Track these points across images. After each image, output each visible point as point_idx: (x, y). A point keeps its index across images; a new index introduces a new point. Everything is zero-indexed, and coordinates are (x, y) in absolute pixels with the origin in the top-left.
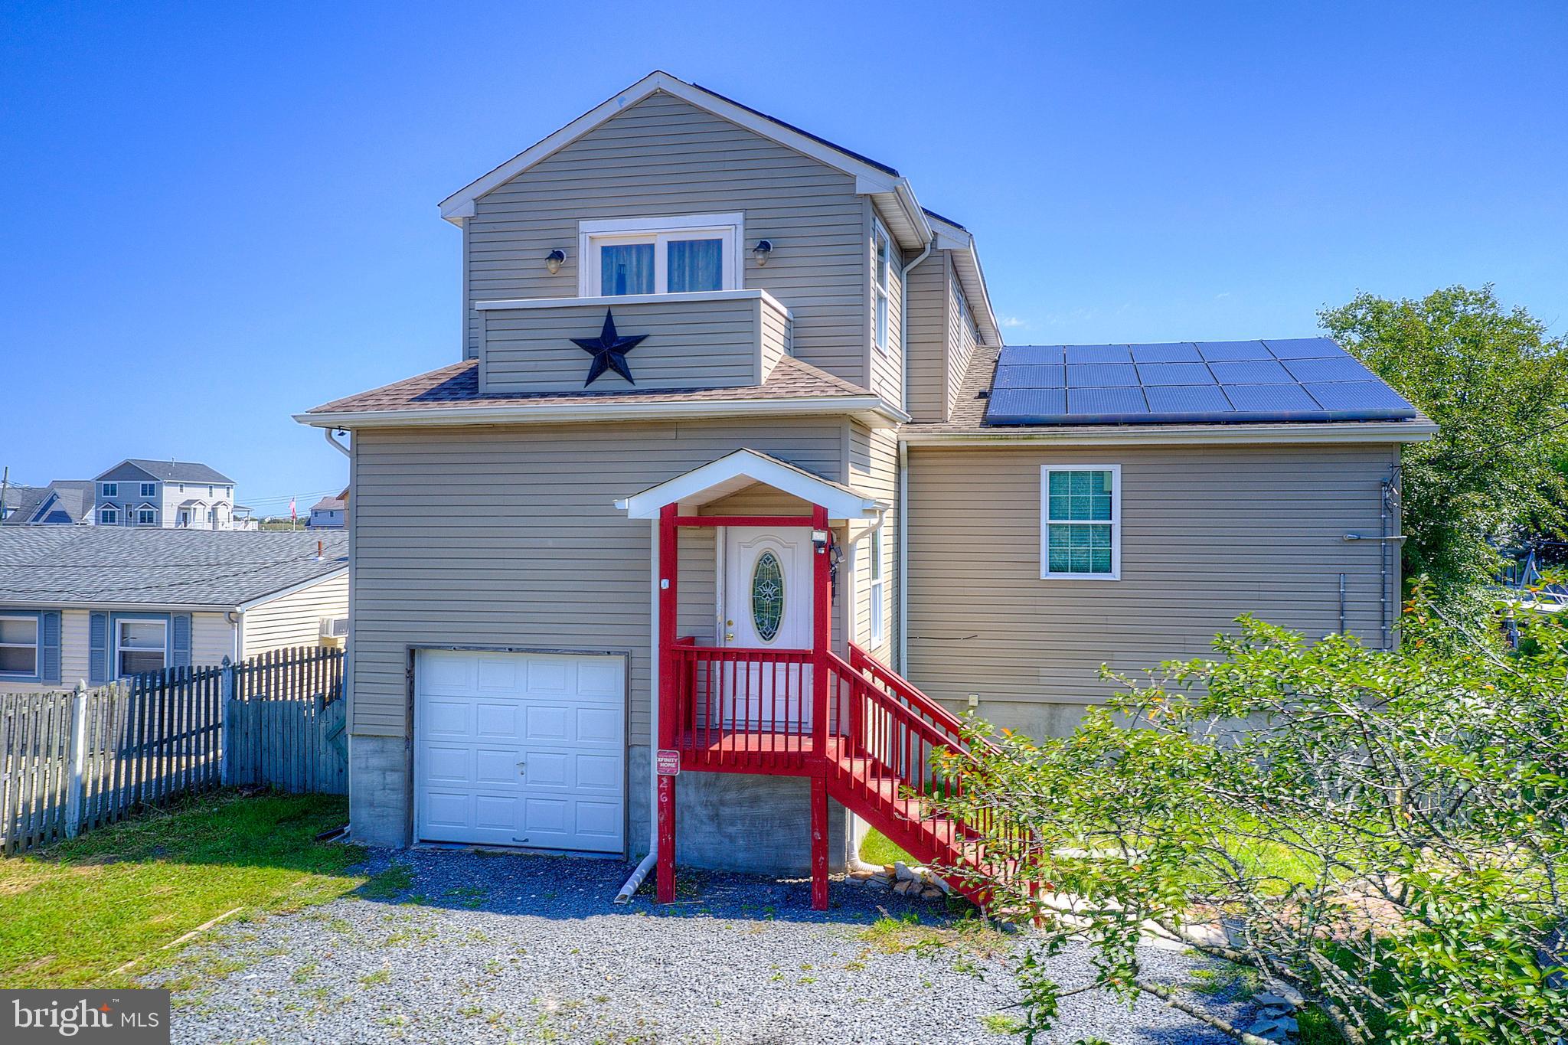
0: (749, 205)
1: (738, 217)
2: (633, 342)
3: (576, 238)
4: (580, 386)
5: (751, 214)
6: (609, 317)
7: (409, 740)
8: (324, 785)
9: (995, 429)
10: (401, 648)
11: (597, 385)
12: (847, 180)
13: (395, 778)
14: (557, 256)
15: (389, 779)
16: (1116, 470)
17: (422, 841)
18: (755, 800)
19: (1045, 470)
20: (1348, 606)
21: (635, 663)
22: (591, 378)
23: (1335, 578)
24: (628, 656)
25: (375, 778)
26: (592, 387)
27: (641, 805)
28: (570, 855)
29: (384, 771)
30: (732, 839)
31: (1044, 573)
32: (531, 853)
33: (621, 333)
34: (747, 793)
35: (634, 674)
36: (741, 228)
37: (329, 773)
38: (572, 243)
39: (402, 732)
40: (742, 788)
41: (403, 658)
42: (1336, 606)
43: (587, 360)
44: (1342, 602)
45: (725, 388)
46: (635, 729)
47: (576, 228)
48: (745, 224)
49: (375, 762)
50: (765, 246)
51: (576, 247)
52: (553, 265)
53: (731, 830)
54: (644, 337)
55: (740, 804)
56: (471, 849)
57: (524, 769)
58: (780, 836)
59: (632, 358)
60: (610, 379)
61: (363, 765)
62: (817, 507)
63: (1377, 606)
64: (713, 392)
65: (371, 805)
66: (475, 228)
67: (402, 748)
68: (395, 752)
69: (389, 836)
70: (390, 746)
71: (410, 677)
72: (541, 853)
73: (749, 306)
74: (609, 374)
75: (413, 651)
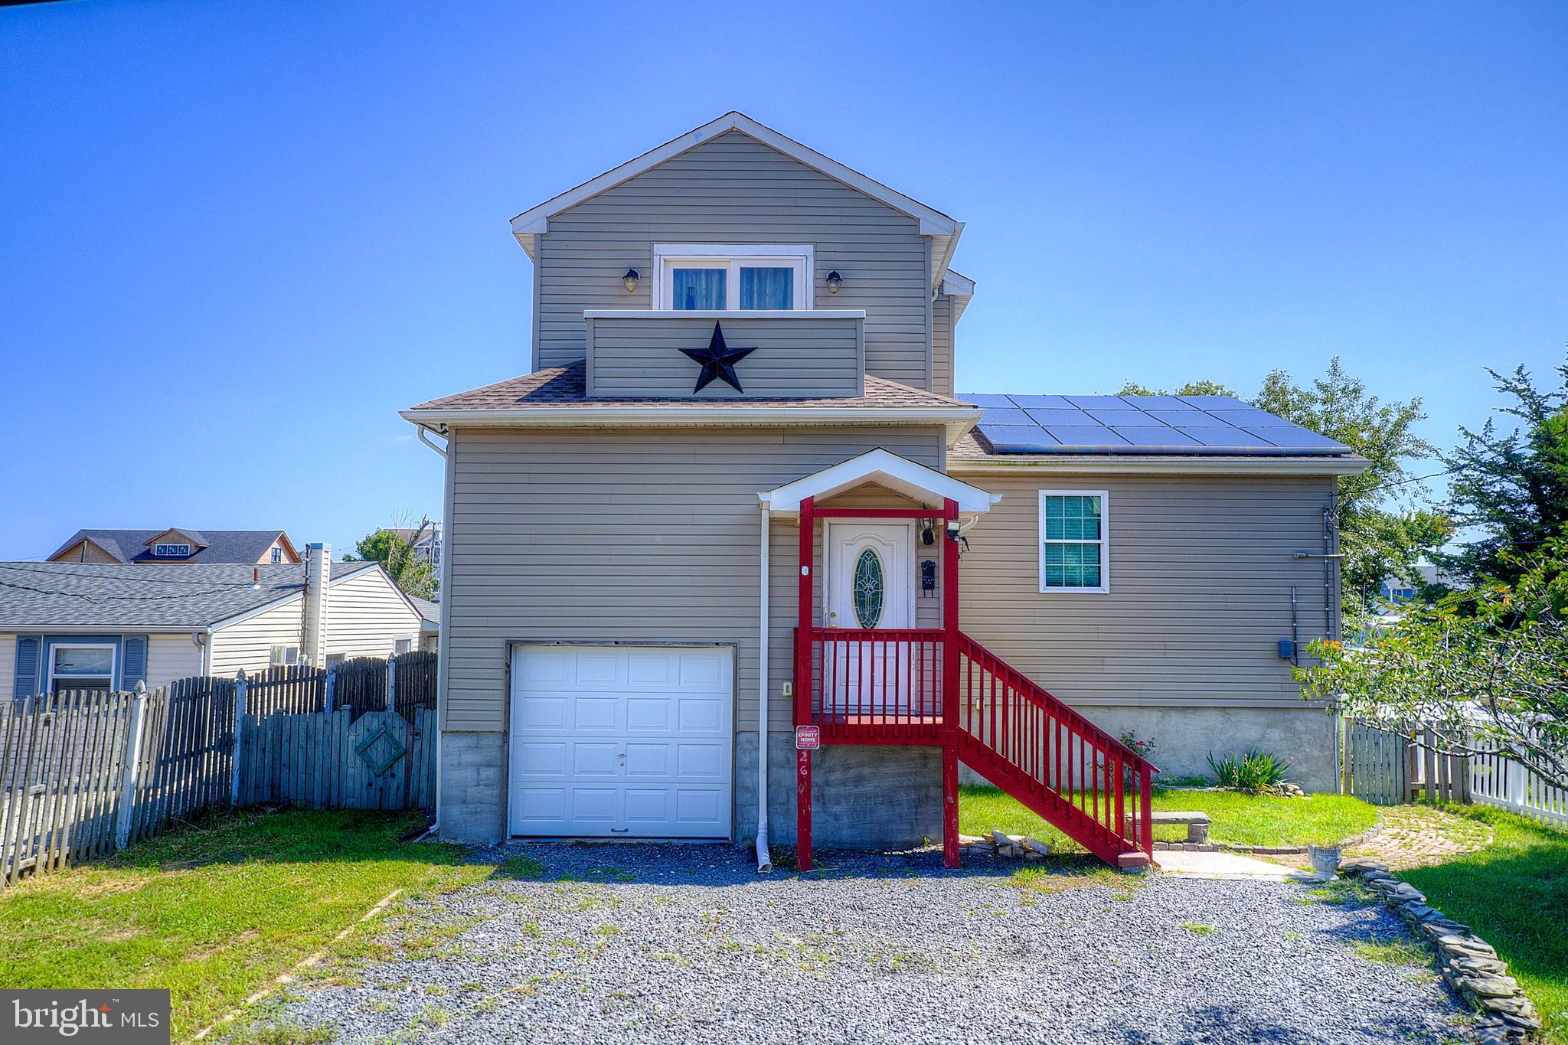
0: (818, 238)
1: (810, 248)
2: (741, 353)
3: (650, 259)
4: (690, 393)
5: (821, 247)
6: (718, 330)
7: (506, 734)
8: (350, 801)
9: (1002, 456)
10: (501, 645)
11: (705, 392)
12: (912, 222)
13: (491, 774)
14: (632, 274)
15: (484, 775)
16: (1104, 495)
17: (514, 837)
18: (859, 780)
19: (1043, 494)
20: (1299, 614)
21: (743, 653)
22: (700, 386)
23: (1288, 591)
24: (735, 645)
25: (469, 774)
26: (702, 393)
27: (747, 789)
28: (674, 841)
29: (478, 767)
30: (836, 817)
31: (1043, 588)
32: (635, 841)
33: (730, 344)
34: (852, 773)
35: (742, 664)
36: (811, 259)
37: (357, 787)
38: (645, 263)
39: (499, 727)
40: (847, 768)
41: (501, 653)
42: (1289, 614)
43: (696, 369)
44: (1294, 611)
45: (832, 398)
46: (742, 716)
47: (651, 251)
48: (815, 256)
49: (469, 758)
50: (834, 276)
51: (651, 268)
52: (630, 283)
53: (836, 809)
54: (753, 349)
55: (844, 783)
56: (573, 841)
57: (623, 760)
58: (883, 813)
59: (740, 368)
60: (718, 387)
61: (455, 762)
62: (947, 501)
63: (1322, 615)
64: (823, 401)
65: (464, 802)
66: (546, 245)
67: (499, 742)
68: (490, 747)
69: (483, 829)
70: (486, 741)
71: (508, 672)
72: (640, 840)
73: (851, 325)
74: (718, 382)
75: (511, 646)
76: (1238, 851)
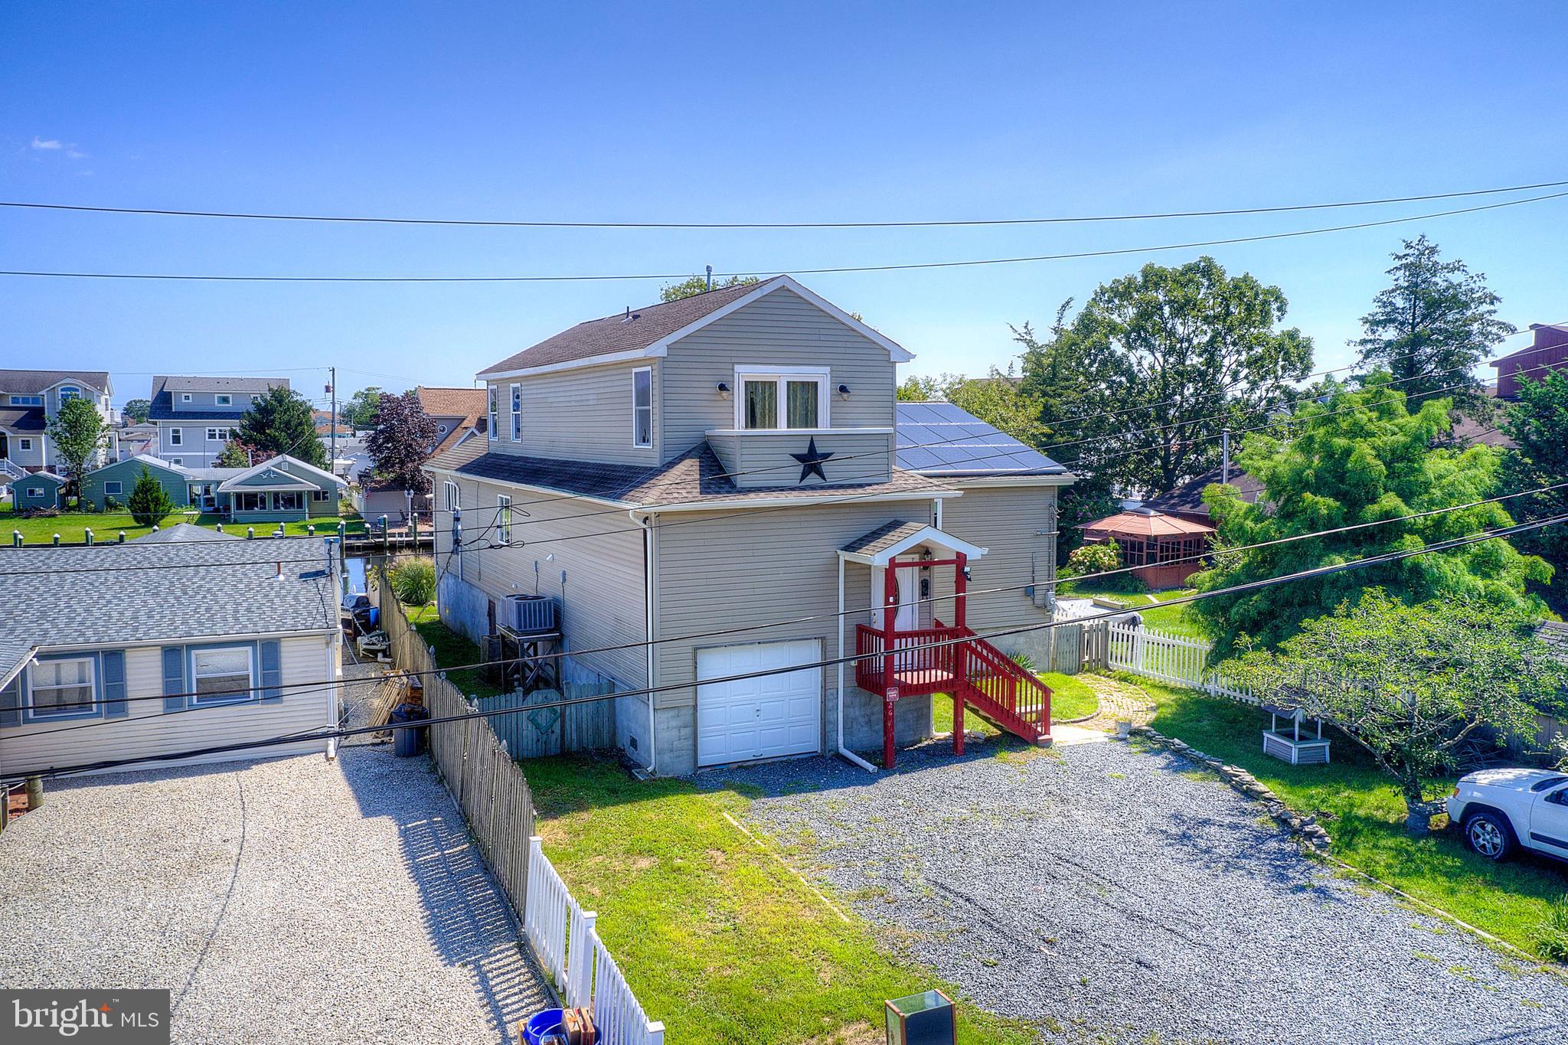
0: (831, 362)
1: (828, 369)
2: (825, 456)
3: (733, 376)
4: (796, 483)
5: (834, 368)
6: (812, 441)
7: (695, 707)
8: (525, 754)
10: (690, 650)
11: (806, 483)
12: (887, 353)
13: (686, 732)
14: (722, 387)
15: (682, 733)
17: (702, 767)
20: (1036, 568)
22: (802, 479)
23: (1030, 555)
24: (823, 639)
25: (675, 733)
26: (803, 484)
27: (831, 722)
28: (793, 758)
29: (679, 728)
33: (819, 451)
35: (829, 649)
36: (829, 376)
39: (691, 702)
41: (691, 656)
42: (1031, 569)
43: (800, 468)
44: (1033, 567)
45: (878, 484)
46: (829, 680)
47: (733, 369)
48: (831, 374)
49: (674, 723)
50: (843, 389)
51: (733, 382)
52: (724, 394)
54: (832, 454)
56: (736, 766)
57: (758, 713)
58: (900, 726)
59: (825, 466)
60: (813, 479)
61: (665, 727)
62: (958, 554)
63: (1046, 568)
64: (873, 487)
65: (672, 751)
66: (666, 365)
67: (691, 712)
68: (687, 714)
69: (683, 767)
70: (683, 712)
71: (696, 668)
72: (773, 760)
73: (886, 437)
74: (813, 475)
75: (696, 649)
76: (1065, 723)
